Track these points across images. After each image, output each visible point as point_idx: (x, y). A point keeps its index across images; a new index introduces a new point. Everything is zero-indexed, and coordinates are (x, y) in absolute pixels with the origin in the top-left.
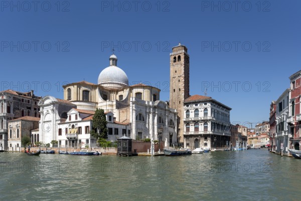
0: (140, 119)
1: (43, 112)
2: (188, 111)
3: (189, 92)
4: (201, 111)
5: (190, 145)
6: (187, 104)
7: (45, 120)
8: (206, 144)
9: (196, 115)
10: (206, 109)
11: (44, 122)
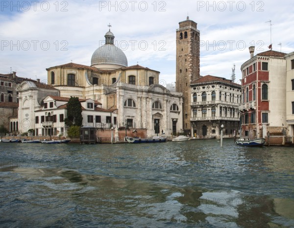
0: (130, 105)
1: (21, 98)
2: (195, 94)
3: (199, 72)
4: (209, 94)
5: (197, 132)
6: (194, 87)
7: (24, 107)
8: (214, 131)
9: (204, 98)
10: (213, 92)
11: (23, 109)
